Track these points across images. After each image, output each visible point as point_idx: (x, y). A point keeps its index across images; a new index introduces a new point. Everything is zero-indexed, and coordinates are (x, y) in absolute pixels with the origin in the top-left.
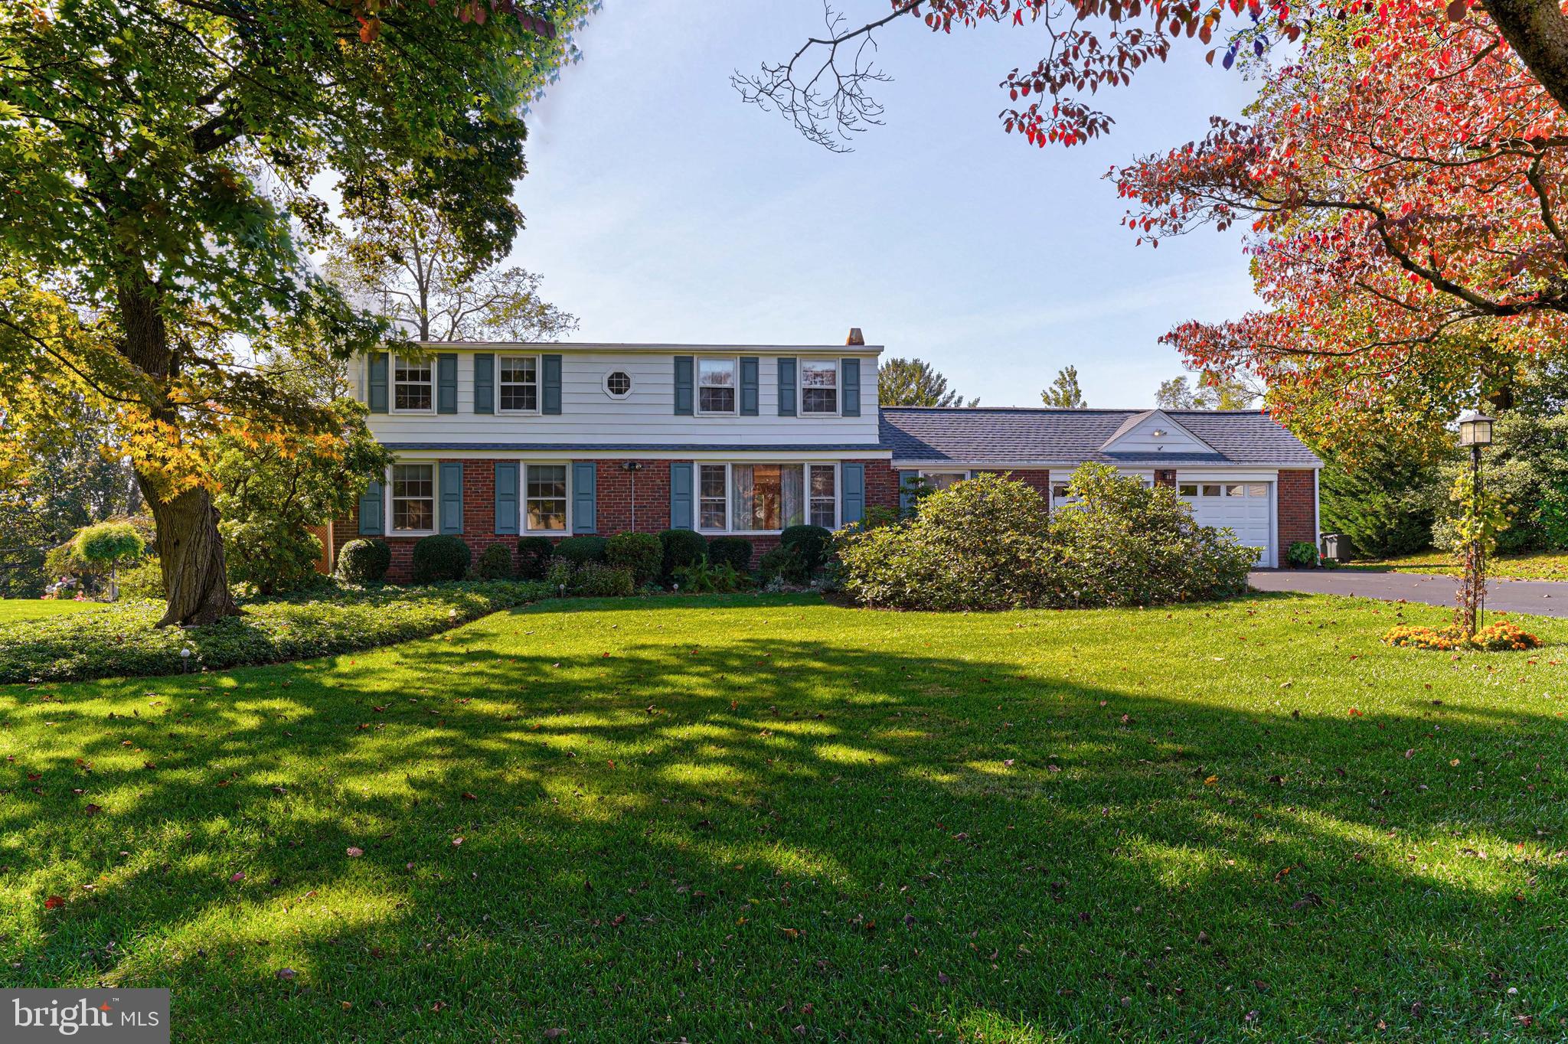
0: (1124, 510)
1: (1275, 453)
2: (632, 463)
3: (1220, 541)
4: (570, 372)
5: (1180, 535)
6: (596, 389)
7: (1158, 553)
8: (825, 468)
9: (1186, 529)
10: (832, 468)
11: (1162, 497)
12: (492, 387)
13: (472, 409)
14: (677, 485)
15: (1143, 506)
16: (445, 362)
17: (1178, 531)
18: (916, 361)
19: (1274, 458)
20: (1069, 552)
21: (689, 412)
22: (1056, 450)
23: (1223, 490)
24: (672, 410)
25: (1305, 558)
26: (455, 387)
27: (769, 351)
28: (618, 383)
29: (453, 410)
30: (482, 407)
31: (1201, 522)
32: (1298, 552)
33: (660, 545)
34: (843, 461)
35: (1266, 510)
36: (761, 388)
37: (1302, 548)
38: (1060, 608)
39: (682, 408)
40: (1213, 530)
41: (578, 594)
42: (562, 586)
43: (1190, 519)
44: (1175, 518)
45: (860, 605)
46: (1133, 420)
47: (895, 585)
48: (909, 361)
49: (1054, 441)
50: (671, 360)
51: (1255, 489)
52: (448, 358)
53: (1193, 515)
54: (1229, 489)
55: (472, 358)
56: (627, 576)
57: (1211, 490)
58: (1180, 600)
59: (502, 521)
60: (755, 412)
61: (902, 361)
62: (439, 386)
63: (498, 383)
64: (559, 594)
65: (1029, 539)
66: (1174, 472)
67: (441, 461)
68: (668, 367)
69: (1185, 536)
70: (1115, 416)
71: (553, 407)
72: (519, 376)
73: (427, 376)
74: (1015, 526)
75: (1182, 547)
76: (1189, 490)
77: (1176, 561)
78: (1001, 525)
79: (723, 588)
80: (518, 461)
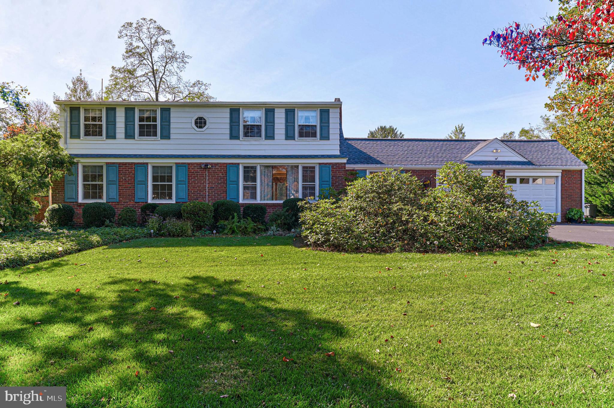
0: (470, 190)
1: (560, 162)
2: (206, 165)
3: (531, 210)
4: (175, 116)
5: (504, 205)
6: (189, 126)
7: (490, 217)
8: (311, 167)
9: (509, 202)
10: (314, 167)
11: (494, 182)
12: (134, 125)
13: (124, 137)
14: (231, 176)
15: (481, 188)
16: (109, 112)
17: (503, 203)
18: (390, 127)
19: (559, 164)
20: (433, 216)
21: (237, 138)
22: (440, 159)
23: (531, 180)
24: (228, 137)
25: (576, 217)
26: (115, 125)
27: (280, 105)
28: (200, 123)
29: (114, 137)
30: (129, 135)
31: (518, 197)
32: (572, 214)
33: (212, 208)
34: (320, 164)
35: (554, 192)
36: (276, 125)
37: (575, 211)
38: (426, 252)
39: (234, 136)
40: (526, 203)
41: (162, 235)
42: (152, 231)
43: (511, 196)
44: (502, 196)
45: (307, 245)
46: (482, 144)
47: (325, 234)
48: (388, 127)
49: (440, 155)
50: (228, 110)
51: (548, 180)
52: (111, 110)
53: (513, 193)
54: (534, 180)
55: (124, 110)
56: (188, 226)
57: (524, 180)
58: (504, 248)
59: (139, 195)
60: (272, 138)
61: (385, 127)
62: (107, 124)
63: (137, 123)
64: (150, 235)
65: (409, 207)
66: (504, 171)
67: (107, 164)
68: (226, 114)
69: (508, 206)
70: (473, 142)
71: (166, 135)
72: (148, 119)
73: (100, 119)
74: (402, 200)
75: (506, 214)
76: (512, 181)
77: (501, 223)
78: (394, 199)
79: (244, 232)
80: (147, 164)
